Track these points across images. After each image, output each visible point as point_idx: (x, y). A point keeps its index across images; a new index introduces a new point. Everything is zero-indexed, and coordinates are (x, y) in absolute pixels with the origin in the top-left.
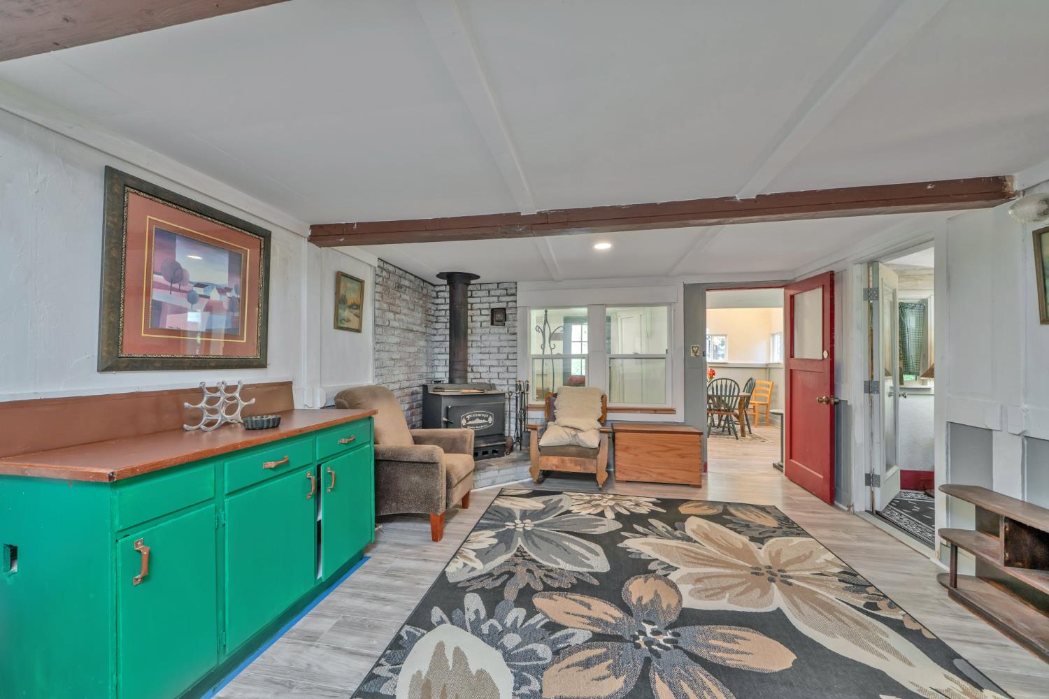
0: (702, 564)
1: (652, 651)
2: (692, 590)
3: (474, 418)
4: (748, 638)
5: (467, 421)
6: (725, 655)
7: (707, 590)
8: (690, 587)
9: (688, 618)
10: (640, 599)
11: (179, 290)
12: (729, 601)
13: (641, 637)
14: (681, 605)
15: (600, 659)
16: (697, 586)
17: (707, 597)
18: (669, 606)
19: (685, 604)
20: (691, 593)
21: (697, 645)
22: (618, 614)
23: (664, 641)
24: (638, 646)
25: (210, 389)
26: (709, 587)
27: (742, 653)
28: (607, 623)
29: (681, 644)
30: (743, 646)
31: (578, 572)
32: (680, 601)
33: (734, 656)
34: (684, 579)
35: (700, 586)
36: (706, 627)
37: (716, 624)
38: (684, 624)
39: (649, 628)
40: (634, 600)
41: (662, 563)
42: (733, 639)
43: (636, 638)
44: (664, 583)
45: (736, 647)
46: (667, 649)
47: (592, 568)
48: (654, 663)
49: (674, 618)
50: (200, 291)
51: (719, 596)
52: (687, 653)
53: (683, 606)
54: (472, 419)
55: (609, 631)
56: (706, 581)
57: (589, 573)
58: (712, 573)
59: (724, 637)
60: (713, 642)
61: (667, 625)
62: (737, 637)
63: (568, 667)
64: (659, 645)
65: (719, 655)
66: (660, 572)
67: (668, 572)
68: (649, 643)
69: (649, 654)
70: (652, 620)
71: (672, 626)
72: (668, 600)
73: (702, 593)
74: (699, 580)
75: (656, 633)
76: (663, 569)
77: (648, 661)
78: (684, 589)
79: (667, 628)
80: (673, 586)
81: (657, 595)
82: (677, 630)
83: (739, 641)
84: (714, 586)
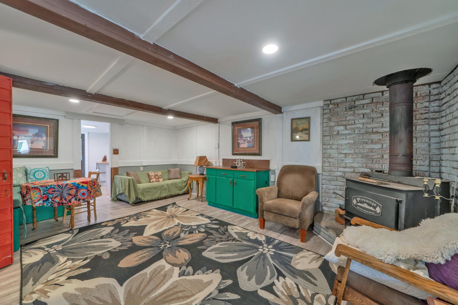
0: (170, 290)
1: (163, 242)
2: (165, 268)
3: (363, 203)
4: (136, 262)
5: (357, 202)
6: (142, 252)
7: (159, 273)
8: (166, 269)
9: (159, 256)
10: (179, 252)
11: (242, 140)
12: (146, 274)
13: (168, 243)
14: (164, 259)
15: (173, 235)
16: (163, 272)
17: (157, 269)
18: (168, 256)
19: (163, 260)
20: (164, 267)
21: (152, 250)
22: (180, 244)
23: (162, 246)
24: (167, 241)
25: (237, 160)
26: (158, 275)
27: (137, 256)
28: (180, 240)
29: (156, 248)
30: (137, 258)
31: (209, 247)
32: (166, 260)
33: (140, 253)
34: (172, 271)
35: (162, 273)
36: (151, 257)
37: (148, 260)
38: (159, 253)
39: (168, 246)
40: (181, 250)
41: (188, 274)
42: (141, 258)
43: (169, 242)
44: (178, 263)
45: (140, 257)
46: (160, 245)
47: (209, 251)
48: (160, 240)
49: (164, 253)
50: (246, 139)
51: (152, 273)
52: (154, 247)
53: (163, 259)
54: (361, 202)
55: (178, 239)
56: (162, 278)
57: (207, 249)
58: (162, 286)
59: (145, 257)
60: (147, 253)
61: (164, 250)
62: (140, 260)
63: (178, 230)
64: (162, 244)
65: (144, 252)
66: (184, 268)
67: (181, 270)
68: (165, 243)
69: (163, 241)
70: (170, 249)
71: (163, 250)
72: (170, 257)
73: (160, 270)
74: (165, 276)
75: (166, 246)
76: (185, 271)
77: (162, 240)
78: (168, 267)
79: (163, 249)
80: (174, 265)
81: (175, 257)
82: (160, 250)
83: (139, 259)
84: (156, 277)
